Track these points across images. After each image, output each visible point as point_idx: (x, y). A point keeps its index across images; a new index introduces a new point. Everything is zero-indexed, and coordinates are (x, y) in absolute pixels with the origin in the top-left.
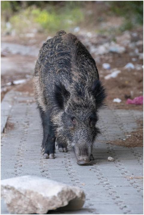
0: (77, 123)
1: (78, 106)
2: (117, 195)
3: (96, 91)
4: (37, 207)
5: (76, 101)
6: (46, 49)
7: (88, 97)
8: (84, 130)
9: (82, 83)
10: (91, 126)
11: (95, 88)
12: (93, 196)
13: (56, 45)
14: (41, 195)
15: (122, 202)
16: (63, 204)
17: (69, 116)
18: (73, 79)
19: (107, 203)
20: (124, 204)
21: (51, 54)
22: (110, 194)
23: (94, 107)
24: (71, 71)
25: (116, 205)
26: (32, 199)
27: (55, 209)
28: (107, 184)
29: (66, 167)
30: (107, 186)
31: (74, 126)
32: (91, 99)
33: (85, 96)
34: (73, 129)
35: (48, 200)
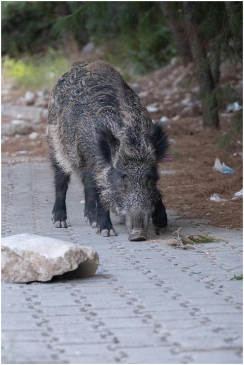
0: (129, 183)
1: (131, 159)
2: (137, 259)
3: (155, 138)
4: (39, 272)
5: (128, 153)
6: (66, 87)
7: (146, 146)
8: (139, 192)
9: (136, 127)
10: (149, 187)
11: (155, 134)
12: (106, 261)
13: (82, 80)
14: (44, 257)
15: (144, 267)
16: (71, 267)
17: (119, 173)
18: (125, 121)
19: (125, 268)
20: (147, 269)
21: (78, 92)
22: (127, 258)
23: (153, 161)
24: (120, 110)
25: (137, 270)
26: (31, 262)
27: (62, 274)
28: (121, 248)
29: (66, 232)
30: (121, 250)
31: (126, 186)
32: (150, 149)
33: (142, 145)
34: (124, 191)
35: (53, 263)
